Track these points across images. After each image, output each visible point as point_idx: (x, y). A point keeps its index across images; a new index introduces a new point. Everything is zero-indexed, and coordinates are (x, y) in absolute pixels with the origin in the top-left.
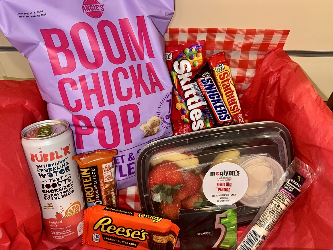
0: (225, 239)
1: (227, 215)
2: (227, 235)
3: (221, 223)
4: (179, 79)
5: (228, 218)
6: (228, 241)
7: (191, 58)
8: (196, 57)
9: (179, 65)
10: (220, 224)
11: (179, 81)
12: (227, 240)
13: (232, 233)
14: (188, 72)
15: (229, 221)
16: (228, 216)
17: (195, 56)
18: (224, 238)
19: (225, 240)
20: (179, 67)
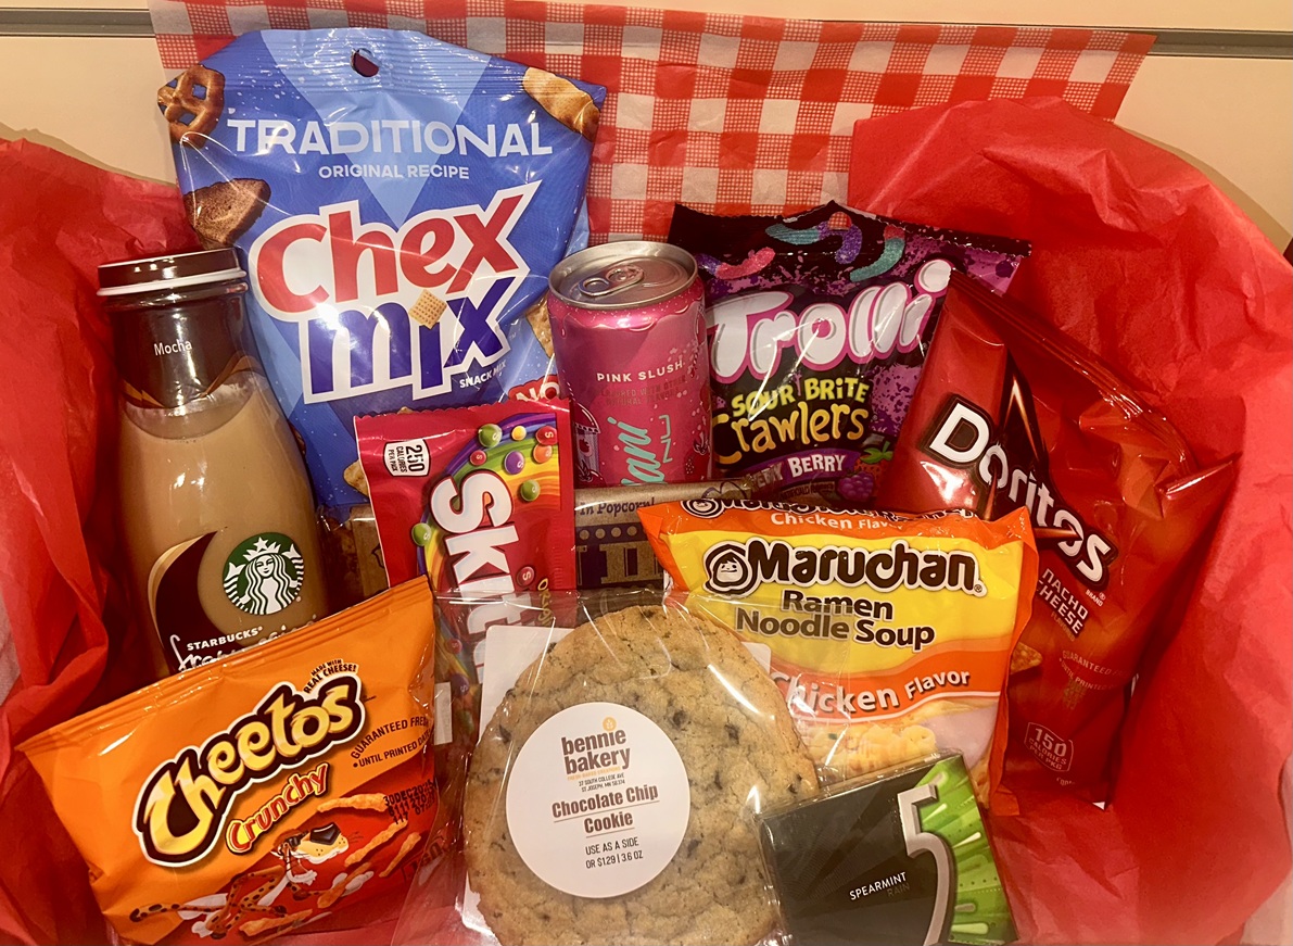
0: (959, 897)
1: (936, 788)
2: (961, 878)
3: (926, 827)
4: (452, 553)
5: (941, 799)
6: (973, 901)
7: (512, 466)
8: (533, 463)
9: (455, 494)
10: (922, 831)
11: (450, 561)
12: (967, 901)
13: (978, 866)
14: (495, 525)
15: (951, 814)
16: (940, 794)
17: (529, 459)
18: (955, 894)
19: (962, 902)
20: (457, 505)
